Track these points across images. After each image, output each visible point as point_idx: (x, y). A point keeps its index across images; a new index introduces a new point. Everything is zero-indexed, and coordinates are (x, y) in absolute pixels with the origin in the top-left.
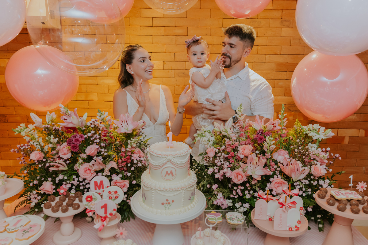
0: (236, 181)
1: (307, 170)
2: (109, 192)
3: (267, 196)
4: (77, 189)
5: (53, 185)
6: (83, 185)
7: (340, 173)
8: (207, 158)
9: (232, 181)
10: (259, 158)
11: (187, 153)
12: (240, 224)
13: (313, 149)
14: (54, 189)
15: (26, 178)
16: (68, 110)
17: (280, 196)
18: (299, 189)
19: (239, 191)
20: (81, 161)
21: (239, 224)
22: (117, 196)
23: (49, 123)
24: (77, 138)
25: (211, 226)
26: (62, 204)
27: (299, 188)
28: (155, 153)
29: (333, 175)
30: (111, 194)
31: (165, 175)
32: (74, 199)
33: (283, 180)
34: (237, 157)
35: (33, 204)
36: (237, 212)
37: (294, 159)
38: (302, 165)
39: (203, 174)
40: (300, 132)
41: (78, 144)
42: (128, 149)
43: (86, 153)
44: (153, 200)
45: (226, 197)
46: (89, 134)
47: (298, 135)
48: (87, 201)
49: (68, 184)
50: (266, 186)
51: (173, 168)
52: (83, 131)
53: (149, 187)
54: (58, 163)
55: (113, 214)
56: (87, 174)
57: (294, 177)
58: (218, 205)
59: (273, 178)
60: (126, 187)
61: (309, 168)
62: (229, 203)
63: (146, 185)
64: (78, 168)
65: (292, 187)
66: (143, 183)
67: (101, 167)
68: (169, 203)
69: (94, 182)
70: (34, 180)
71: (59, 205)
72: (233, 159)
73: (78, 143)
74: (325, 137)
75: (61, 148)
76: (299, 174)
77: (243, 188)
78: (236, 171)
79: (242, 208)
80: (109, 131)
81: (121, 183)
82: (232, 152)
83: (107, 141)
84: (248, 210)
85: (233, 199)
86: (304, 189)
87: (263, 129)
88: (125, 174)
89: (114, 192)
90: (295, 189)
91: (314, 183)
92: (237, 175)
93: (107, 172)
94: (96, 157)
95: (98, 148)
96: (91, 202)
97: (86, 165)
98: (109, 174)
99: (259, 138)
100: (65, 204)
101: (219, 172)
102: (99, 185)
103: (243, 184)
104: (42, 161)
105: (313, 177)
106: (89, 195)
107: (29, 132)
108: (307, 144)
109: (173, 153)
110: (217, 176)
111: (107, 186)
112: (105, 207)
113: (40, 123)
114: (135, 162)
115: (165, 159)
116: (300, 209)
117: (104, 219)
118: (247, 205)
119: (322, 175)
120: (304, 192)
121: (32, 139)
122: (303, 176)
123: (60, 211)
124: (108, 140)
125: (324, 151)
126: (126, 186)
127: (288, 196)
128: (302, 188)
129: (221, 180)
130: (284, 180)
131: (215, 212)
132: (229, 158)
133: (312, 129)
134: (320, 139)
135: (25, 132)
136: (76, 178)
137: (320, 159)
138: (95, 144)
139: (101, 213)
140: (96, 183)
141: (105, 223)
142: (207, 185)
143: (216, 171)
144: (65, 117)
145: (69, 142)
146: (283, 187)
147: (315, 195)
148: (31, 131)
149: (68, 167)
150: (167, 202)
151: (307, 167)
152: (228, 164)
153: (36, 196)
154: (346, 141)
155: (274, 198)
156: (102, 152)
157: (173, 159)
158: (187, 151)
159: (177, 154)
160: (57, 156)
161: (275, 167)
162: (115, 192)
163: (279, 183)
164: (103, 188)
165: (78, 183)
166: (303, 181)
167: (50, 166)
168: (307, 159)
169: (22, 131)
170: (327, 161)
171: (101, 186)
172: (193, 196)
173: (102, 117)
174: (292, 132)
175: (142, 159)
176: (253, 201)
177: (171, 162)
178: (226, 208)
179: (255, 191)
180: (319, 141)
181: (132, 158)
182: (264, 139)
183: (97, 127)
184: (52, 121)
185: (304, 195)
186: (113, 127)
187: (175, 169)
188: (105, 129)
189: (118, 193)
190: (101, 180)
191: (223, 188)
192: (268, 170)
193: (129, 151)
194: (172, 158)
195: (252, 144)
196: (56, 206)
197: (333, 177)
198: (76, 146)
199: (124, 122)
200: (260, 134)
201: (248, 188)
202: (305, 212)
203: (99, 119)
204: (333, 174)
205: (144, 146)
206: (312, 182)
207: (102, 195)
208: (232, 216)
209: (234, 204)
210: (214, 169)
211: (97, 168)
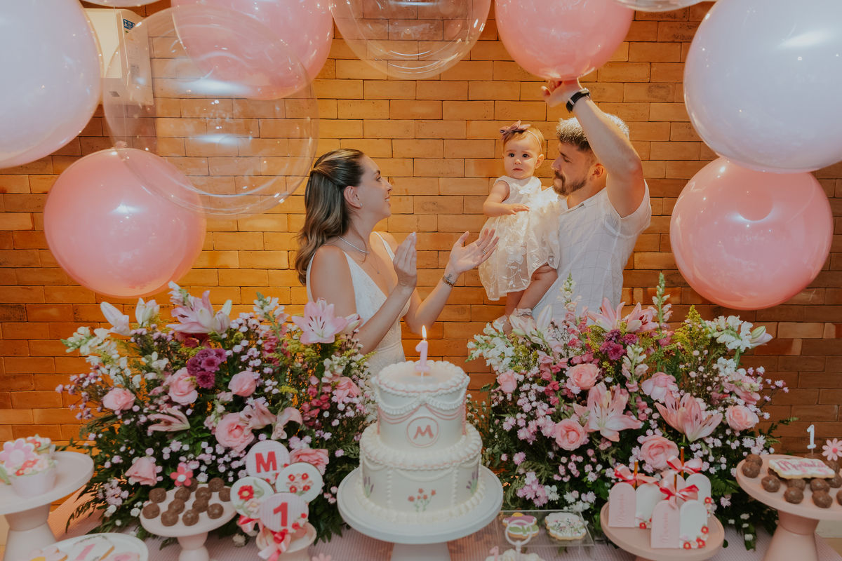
0: (566, 445)
1: (717, 416)
2: (290, 476)
3: (635, 475)
4: (212, 473)
5: (157, 464)
6: (225, 463)
7: (787, 421)
8: (498, 395)
9: (556, 444)
10: (614, 392)
11: (460, 385)
12: (577, 538)
13: (728, 371)
14: (158, 475)
15: (96, 452)
16: (187, 296)
17: (662, 474)
18: (701, 458)
19: (572, 466)
20: (220, 409)
21: (575, 540)
22: (308, 485)
23: (144, 325)
24: (210, 357)
25: (519, 544)
26: (183, 507)
27: (701, 455)
28: (392, 389)
29: (772, 426)
30: (296, 480)
31: (414, 435)
32: (208, 495)
33: (666, 440)
34: (565, 391)
35: (112, 510)
36: (568, 512)
37: (689, 394)
38: (707, 405)
39: (491, 431)
40: (700, 333)
41: (213, 371)
42: (324, 380)
43: (230, 391)
44: (389, 491)
45: (543, 480)
46: (237, 349)
47: (695, 341)
48: (242, 497)
49: (192, 462)
50: (631, 454)
51: (432, 419)
52: (223, 341)
53: (381, 463)
54: (169, 414)
55: (301, 525)
56: (235, 437)
57: (691, 433)
58: (528, 498)
59: (646, 435)
60: (321, 464)
61: (721, 412)
62: (551, 493)
63: (373, 459)
64: (214, 424)
65: (687, 454)
66: (367, 455)
67: (267, 422)
68: (425, 497)
69: (255, 456)
70: (112, 455)
71: (177, 508)
72: (557, 395)
73: (214, 368)
74: (753, 345)
75: (175, 381)
76: (700, 426)
77: (580, 459)
78: (565, 422)
79: (580, 504)
80: (281, 340)
81: (312, 456)
82: (555, 380)
83: (276, 363)
84: (593, 508)
85: (560, 485)
86: (711, 459)
87: (619, 328)
88: (317, 435)
89: (301, 477)
90: (693, 458)
91: (732, 443)
92: (567, 432)
93: (279, 432)
94: (252, 398)
95: (257, 378)
96: (251, 500)
97: (233, 418)
98: (285, 436)
99: (611, 349)
100: (189, 505)
101: (527, 425)
102: (266, 461)
103: (581, 451)
104: (131, 410)
105: (730, 432)
106: (245, 484)
107: (99, 345)
108: (714, 359)
109: (431, 387)
110: (522, 434)
111: (283, 464)
112: (283, 509)
113: (125, 325)
114: (341, 407)
115: (415, 399)
116: (706, 502)
117: (280, 537)
118: (591, 497)
119: (749, 427)
120: (712, 465)
121: (104, 362)
122: (709, 430)
123: (180, 523)
124: (278, 360)
125: (751, 374)
126: (323, 462)
127: (680, 474)
128: (708, 455)
129: (531, 443)
130: (669, 439)
131: (521, 515)
132: (547, 394)
133: (724, 328)
134: (743, 349)
135: (90, 347)
136: (209, 446)
137: (744, 392)
138: (250, 369)
139: (274, 523)
140: (259, 457)
141: (283, 546)
142: (501, 456)
143: (521, 423)
144: (181, 311)
145: (193, 368)
146: (666, 455)
147: (735, 472)
148: (102, 343)
149: (190, 422)
150: (421, 495)
151: (717, 409)
152: (545, 406)
153: (118, 490)
154: (797, 348)
155: (650, 480)
156: (267, 387)
157: (432, 399)
158: (460, 381)
159: (440, 389)
160: (165, 398)
161: (648, 411)
162: (303, 476)
163: (658, 446)
164: (275, 468)
165: (214, 457)
166: (710, 441)
167: (149, 423)
168: (717, 392)
169: (84, 345)
170: (758, 397)
171: (271, 463)
172: (475, 479)
173: (267, 309)
174: (681, 334)
175: (355, 400)
176: (604, 487)
177: (429, 406)
178: (544, 505)
179: (606, 465)
180: (741, 354)
181: (334, 399)
182: (623, 351)
183: (254, 332)
184: (151, 321)
185: (713, 470)
186: (288, 330)
187: (435, 421)
188: (271, 336)
189: (310, 478)
190: (270, 451)
191: (536, 461)
192: (634, 418)
193: (327, 385)
194: (429, 398)
195: (597, 361)
196: (172, 511)
197: (773, 431)
198: (209, 376)
199: (316, 319)
200: (613, 339)
201: (592, 459)
202: (715, 507)
203: (258, 314)
204: (773, 424)
205: (356, 371)
206: (728, 442)
207: (274, 484)
208: (559, 522)
209: (561, 495)
210: (517, 420)
211: (256, 423)
